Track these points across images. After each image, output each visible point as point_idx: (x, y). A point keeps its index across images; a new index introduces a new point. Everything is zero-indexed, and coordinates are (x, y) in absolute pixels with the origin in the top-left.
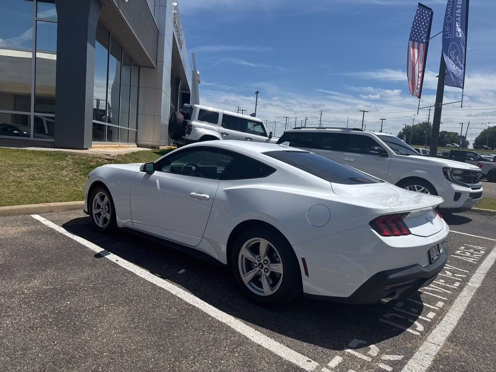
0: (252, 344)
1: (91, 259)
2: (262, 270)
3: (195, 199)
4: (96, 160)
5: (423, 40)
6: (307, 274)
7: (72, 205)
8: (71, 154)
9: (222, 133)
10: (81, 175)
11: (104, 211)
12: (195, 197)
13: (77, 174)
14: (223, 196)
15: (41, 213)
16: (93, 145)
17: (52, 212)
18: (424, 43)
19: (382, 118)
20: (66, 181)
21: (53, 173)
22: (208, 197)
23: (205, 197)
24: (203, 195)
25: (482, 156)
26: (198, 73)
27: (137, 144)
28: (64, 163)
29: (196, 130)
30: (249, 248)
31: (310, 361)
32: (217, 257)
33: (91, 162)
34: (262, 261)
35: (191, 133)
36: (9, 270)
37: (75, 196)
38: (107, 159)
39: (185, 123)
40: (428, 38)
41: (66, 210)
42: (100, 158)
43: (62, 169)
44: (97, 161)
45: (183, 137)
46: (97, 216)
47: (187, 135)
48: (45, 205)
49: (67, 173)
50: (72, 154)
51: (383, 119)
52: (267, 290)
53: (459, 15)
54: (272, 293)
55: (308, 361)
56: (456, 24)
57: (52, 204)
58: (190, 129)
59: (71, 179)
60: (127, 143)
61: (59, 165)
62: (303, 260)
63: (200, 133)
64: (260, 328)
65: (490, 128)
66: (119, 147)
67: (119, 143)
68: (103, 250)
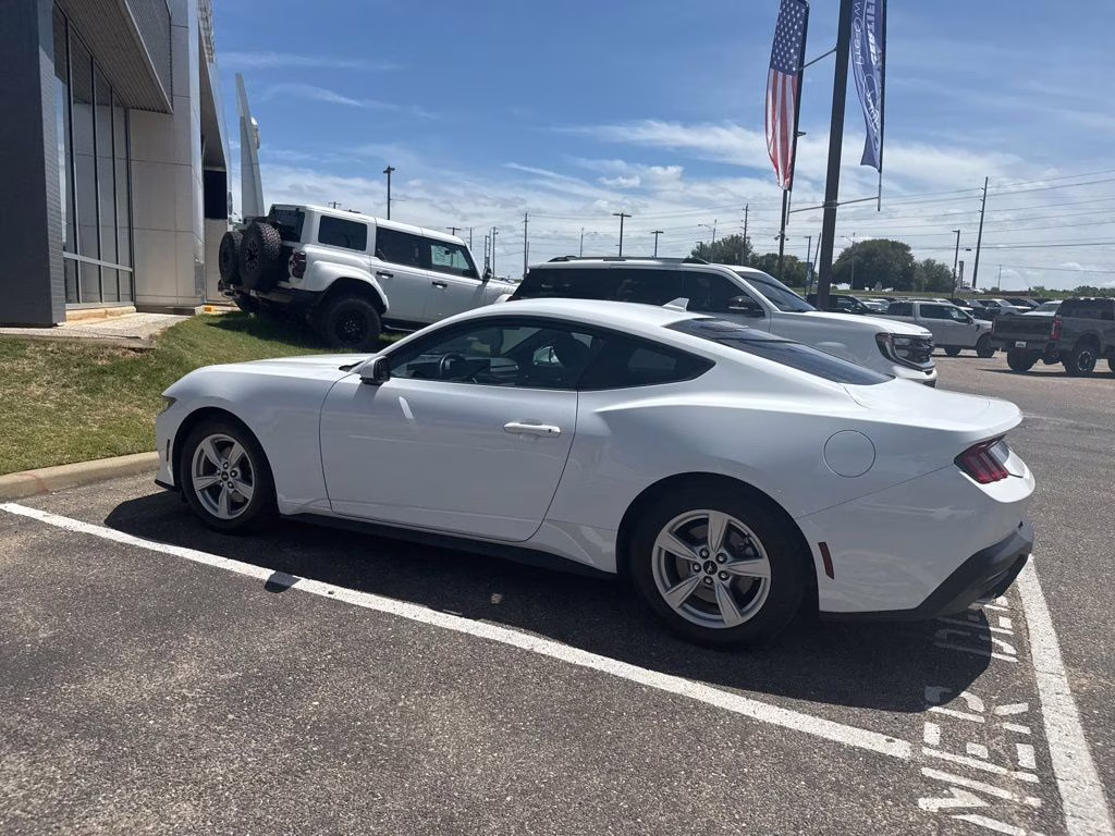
0: (763, 725)
1: (267, 598)
2: (715, 577)
3: (521, 437)
4: (107, 352)
5: (791, 67)
6: (830, 572)
7: (90, 472)
8: (34, 340)
9: (378, 273)
10: (79, 392)
11: (230, 479)
12: (518, 431)
13: (69, 391)
14: (600, 427)
15: (18, 498)
16: (68, 313)
17: (45, 491)
18: (792, 73)
19: (655, 229)
20: (48, 412)
21: (7, 391)
22: (557, 429)
23: (550, 430)
24: (545, 427)
25: (865, 303)
26: (254, 122)
27: (135, 306)
28: (24, 365)
29: (317, 267)
30: (676, 533)
31: (891, 741)
32: (591, 562)
33: (96, 358)
34: (712, 557)
35: (305, 273)
36: (88, 648)
37: (89, 448)
38: (133, 349)
39: (286, 251)
40: (801, 63)
41: (80, 485)
42: (116, 347)
43: (27, 380)
44: (111, 357)
45: (283, 284)
46: (206, 493)
47: (293, 279)
48: (25, 478)
49: (42, 390)
50: (37, 341)
51: (657, 232)
52: (730, 615)
53: (872, 18)
54: (742, 620)
55: (888, 741)
56: (868, 37)
57: (42, 473)
58: (301, 263)
59: (62, 406)
60: (116, 303)
61: (13, 370)
62: (823, 546)
63: (328, 274)
64: (753, 694)
65: (856, 245)
66: (106, 313)
67: (105, 304)
68: (273, 572)
